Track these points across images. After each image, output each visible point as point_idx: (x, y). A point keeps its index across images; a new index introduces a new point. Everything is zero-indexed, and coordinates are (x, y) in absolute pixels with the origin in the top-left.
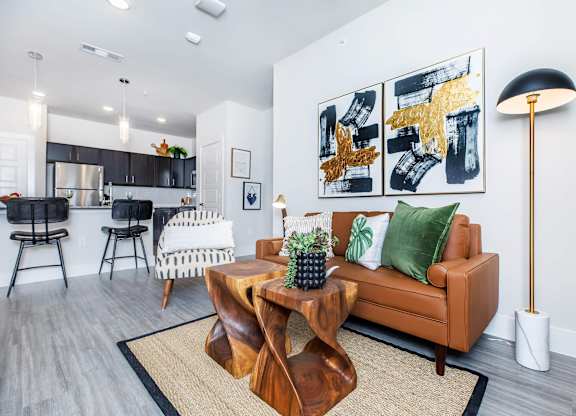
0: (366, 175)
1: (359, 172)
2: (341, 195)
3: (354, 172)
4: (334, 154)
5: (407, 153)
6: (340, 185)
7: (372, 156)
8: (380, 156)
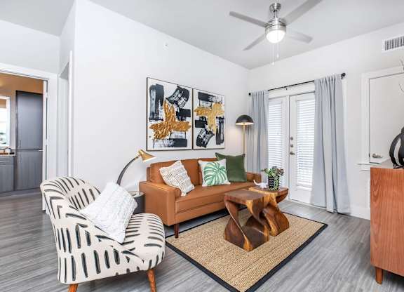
0: (184, 137)
1: (180, 135)
2: (167, 148)
3: (177, 134)
4: (162, 120)
5: (203, 129)
6: (166, 142)
7: (187, 127)
8: (191, 128)
